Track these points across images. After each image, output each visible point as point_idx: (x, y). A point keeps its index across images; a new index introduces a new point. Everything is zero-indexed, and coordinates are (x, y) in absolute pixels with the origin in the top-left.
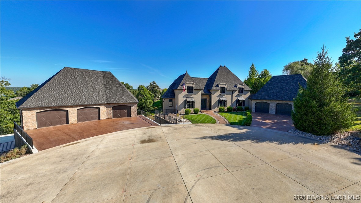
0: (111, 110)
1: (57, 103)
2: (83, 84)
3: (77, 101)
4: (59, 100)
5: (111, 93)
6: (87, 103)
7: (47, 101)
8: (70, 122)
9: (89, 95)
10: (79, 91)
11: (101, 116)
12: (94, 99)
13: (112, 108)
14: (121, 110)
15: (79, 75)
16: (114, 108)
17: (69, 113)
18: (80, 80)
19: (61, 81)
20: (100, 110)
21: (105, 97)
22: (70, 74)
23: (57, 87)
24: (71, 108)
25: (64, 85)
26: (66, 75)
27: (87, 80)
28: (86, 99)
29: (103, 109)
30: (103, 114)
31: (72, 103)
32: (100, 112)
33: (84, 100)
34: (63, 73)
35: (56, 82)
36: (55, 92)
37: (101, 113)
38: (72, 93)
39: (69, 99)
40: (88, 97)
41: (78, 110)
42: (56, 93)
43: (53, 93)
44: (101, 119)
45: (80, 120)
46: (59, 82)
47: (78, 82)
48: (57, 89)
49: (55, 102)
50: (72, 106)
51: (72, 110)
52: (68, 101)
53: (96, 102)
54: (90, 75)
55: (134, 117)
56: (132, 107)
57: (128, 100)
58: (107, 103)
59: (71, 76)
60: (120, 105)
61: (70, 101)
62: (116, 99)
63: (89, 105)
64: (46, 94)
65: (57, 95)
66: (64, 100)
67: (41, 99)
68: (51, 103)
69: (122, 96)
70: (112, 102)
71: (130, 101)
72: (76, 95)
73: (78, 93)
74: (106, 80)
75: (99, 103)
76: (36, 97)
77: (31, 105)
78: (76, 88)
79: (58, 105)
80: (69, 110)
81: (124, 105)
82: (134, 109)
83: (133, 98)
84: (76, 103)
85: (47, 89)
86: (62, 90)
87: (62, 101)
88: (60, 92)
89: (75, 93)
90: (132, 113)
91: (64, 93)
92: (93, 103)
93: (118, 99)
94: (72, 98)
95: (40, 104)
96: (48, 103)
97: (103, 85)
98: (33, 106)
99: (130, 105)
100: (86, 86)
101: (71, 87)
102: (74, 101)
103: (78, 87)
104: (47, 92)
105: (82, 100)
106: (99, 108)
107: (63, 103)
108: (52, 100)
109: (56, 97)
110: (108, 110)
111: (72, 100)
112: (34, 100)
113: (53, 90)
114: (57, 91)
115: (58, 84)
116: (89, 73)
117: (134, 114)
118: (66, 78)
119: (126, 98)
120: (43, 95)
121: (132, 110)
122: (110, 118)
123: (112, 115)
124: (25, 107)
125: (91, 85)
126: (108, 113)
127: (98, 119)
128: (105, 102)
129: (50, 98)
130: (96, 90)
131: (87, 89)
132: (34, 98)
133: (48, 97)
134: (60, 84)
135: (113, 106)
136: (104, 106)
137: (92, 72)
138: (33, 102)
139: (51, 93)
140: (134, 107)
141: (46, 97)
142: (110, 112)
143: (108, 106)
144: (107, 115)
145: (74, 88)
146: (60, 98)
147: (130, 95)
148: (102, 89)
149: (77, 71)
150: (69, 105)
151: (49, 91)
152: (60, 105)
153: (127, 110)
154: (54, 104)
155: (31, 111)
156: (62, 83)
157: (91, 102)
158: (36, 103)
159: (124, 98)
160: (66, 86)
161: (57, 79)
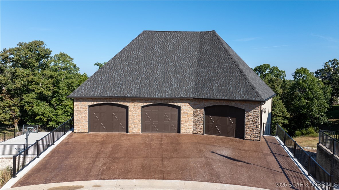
0: (201, 114)
1: (114, 91)
3: (142, 89)
4: (118, 87)
5: (206, 76)
6: (157, 95)
8: (130, 129)
9: (166, 78)
10: (150, 71)
11: (182, 125)
12: (171, 88)
13: (203, 110)
14: (223, 118)
16: (208, 111)
17: (129, 113)
18: (159, 50)
19: (131, 54)
20: (182, 112)
21: (193, 84)
23: (123, 65)
24: (133, 104)
25: (132, 60)
28: (157, 87)
29: (186, 109)
30: (187, 122)
32: (181, 116)
33: (154, 89)
34: (138, 41)
35: (124, 56)
36: (117, 73)
37: (182, 119)
38: (139, 75)
39: (133, 86)
40: (163, 84)
41: (143, 107)
42: (118, 75)
43: (114, 75)
44: (182, 131)
45: (145, 127)
46: (128, 56)
47: (154, 55)
48: (122, 67)
49: (111, 90)
50: (134, 100)
51: (134, 108)
52: (129, 89)
53: (173, 94)
54: (177, 40)
55: (253, 140)
56: (248, 112)
57: (239, 92)
58: (194, 98)
59: (148, 44)
60: (221, 103)
61: (133, 89)
62: (213, 90)
63: (161, 99)
64: (105, 76)
65: (119, 77)
66: (124, 87)
67: (96, 84)
68: (106, 91)
69: (226, 83)
70: (205, 96)
71: (243, 97)
72: (144, 79)
73: (148, 74)
74: (204, 49)
75: (178, 95)
76: (92, 80)
77: (82, 92)
78: (148, 66)
79: (113, 96)
80: (129, 106)
81: (229, 104)
82: (252, 118)
83: (253, 88)
84: (140, 93)
85: (109, 67)
86: (128, 69)
87: (121, 89)
88: (123, 72)
89: (144, 74)
90: (248, 130)
91: (129, 74)
92: (168, 95)
93: (218, 89)
94: (136, 84)
95: (93, 92)
96: (103, 91)
97: (195, 60)
98: (84, 95)
99: (242, 107)
100: (165, 62)
101: (142, 63)
102: (139, 90)
103: (151, 64)
104: (108, 72)
105: (152, 88)
106: (179, 108)
107: (122, 93)
108: (109, 85)
109: (116, 81)
110: (195, 114)
111: (135, 87)
112: (89, 85)
113: (115, 68)
114: (120, 71)
115: (126, 59)
116: (176, 37)
117: (253, 131)
118: (139, 49)
119: (236, 88)
120: (102, 77)
121: (248, 121)
122: (199, 132)
123: (203, 126)
124: (76, 95)
125: (175, 60)
126: (195, 120)
127: (177, 130)
128: (190, 95)
129: (107, 83)
130: (180, 70)
131: (164, 68)
132: (89, 82)
133: (106, 80)
134: (127, 59)
135: (207, 106)
136: (189, 103)
137: (183, 35)
138: (86, 88)
139: (112, 75)
140: (255, 112)
141: (104, 80)
142: (200, 118)
143: (197, 104)
144: (195, 125)
145: (144, 66)
146: (121, 83)
147: (246, 79)
148: (191, 66)
149: (158, 36)
150: (129, 96)
151: (110, 71)
152: (116, 96)
153: (235, 119)
154: (109, 94)
155: (83, 103)
156: (131, 58)
157: (165, 94)
158: (89, 89)
159: (230, 87)
160: (135, 61)
161: (127, 51)
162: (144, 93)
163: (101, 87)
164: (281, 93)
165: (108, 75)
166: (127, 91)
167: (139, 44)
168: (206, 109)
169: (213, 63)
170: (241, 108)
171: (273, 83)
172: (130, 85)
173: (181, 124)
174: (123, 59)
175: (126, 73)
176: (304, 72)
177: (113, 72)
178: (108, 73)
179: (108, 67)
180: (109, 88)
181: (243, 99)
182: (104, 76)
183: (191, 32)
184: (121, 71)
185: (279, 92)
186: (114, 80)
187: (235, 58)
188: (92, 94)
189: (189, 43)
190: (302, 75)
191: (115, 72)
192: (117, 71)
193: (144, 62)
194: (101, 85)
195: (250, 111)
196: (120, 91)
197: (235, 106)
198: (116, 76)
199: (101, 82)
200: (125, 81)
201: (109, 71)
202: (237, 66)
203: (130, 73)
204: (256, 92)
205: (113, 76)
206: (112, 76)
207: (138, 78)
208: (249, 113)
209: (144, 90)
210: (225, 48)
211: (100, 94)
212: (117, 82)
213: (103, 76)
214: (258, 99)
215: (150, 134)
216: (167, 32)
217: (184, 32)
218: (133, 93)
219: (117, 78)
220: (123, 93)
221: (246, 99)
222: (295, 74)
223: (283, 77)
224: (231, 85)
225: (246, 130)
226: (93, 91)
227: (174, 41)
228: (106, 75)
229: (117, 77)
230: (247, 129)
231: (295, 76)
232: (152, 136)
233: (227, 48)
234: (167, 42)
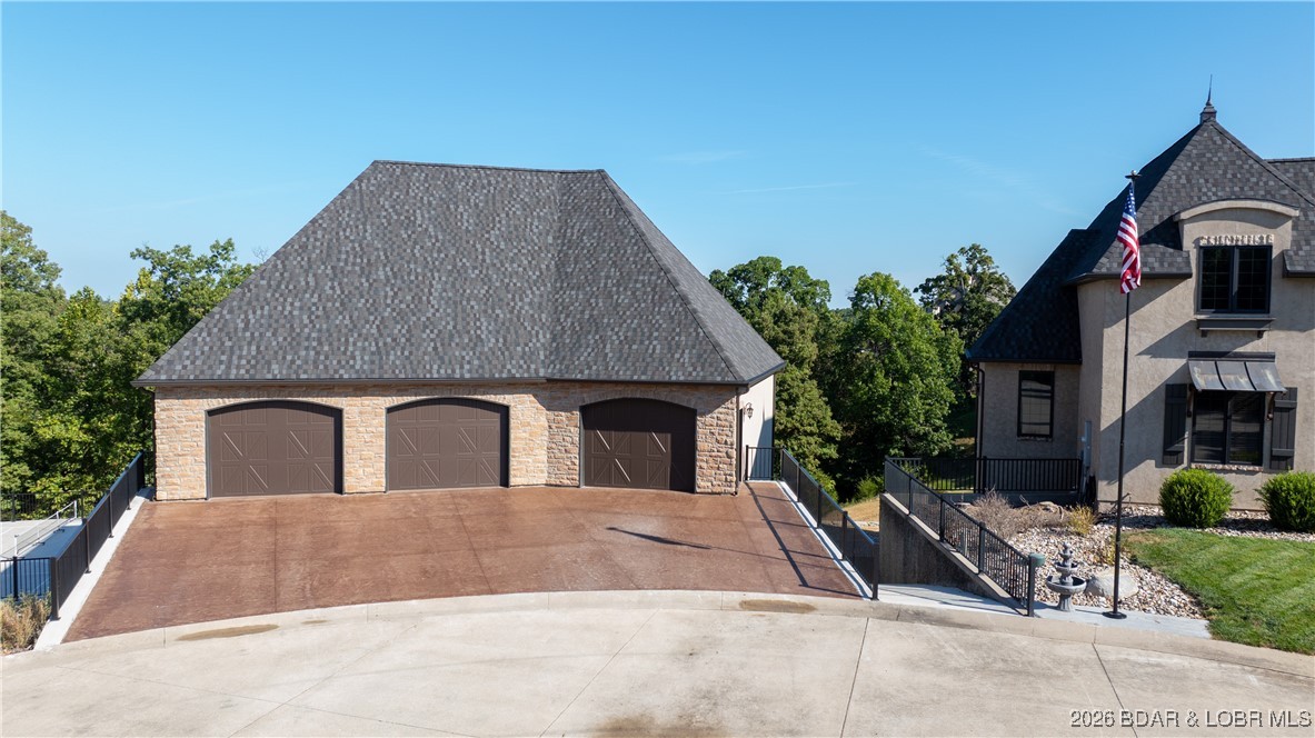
0: (571, 425)
1: (293, 362)
2: (439, 251)
3: (388, 354)
4: (307, 348)
5: (582, 312)
6: (437, 372)
7: (254, 353)
8: (349, 482)
9: (459, 319)
10: (409, 298)
11: (513, 463)
12: (479, 349)
13: (578, 415)
14: (634, 434)
15: (430, 203)
16: (593, 417)
17: (346, 429)
19: (338, 240)
20: (513, 423)
21: (544, 337)
22: (392, 194)
23: (314, 275)
24: (357, 401)
25: (346, 261)
26: (366, 205)
27: (467, 231)
28: (435, 348)
29: (526, 411)
30: (529, 451)
31: (361, 366)
32: (512, 436)
33: (425, 353)
34: (358, 197)
35: (314, 247)
36: (297, 304)
37: (513, 444)
38: (373, 309)
39: (355, 344)
40: (451, 337)
41: (390, 410)
42: (301, 308)
43: (288, 308)
44: (513, 481)
45: (398, 475)
46: (329, 247)
47: (415, 243)
48: (312, 283)
49: (284, 358)
50: (360, 388)
51: (361, 413)
52: (344, 353)
53: (487, 367)
54: (486, 195)
55: (719, 494)
56: (703, 415)
57: (678, 360)
58: (550, 381)
59: (393, 207)
60: (629, 393)
61: (357, 353)
62: (607, 354)
63: (450, 383)
64: (259, 312)
65: (305, 317)
66: (326, 348)
67: (230, 339)
68: (269, 363)
69: (643, 334)
70: (581, 372)
71: (690, 374)
72: (390, 323)
73: (403, 306)
74: (573, 227)
75: (501, 372)
76: (215, 326)
77: (185, 367)
78: (399, 282)
79: (294, 377)
80: (346, 410)
81: (651, 396)
82: (716, 431)
83: (716, 347)
84: (381, 367)
85: (269, 283)
86: (332, 288)
87: (318, 353)
88: (320, 300)
89: (388, 306)
90: (704, 465)
91: (337, 304)
92: (470, 371)
93: (621, 351)
94: (366, 339)
95: (223, 367)
96: (257, 362)
97: (547, 261)
98: (192, 377)
99: (689, 401)
100: (455, 266)
101: (377, 270)
102: (376, 358)
103: (409, 274)
104: (266, 299)
105: (417, 350)
106: (504, 411)
107: (321, 367)
108: (274, 343)
109: (298, 330)
110: (554, 426)
111: (364, 349)
112: (206, 344)
113: (291, 287)
114: (307, 296)
115: (324, 255)
116: (483, 187)
117: (718, 468)
118: (364, 224)
119: (672, 347)
120: (246, 317)
121: (704, 442)
122: (566, 482)
123: (577, 462)
124: (163, 377)
125: (484, 260)
126: (554, 446)
127: (498, 478)
128: (536, 371)
129: (269, 334)
130: (502, 293)
131: (453, 285)
132: (205, 334)
133: (261, 325)
134: (329, 255)
135: (588, 401)
136: (535, 396)
137: (504, 178)
138: (198, 353)
139: (280, 308)
140: (722, 416)
141: (257, 325)
142: (567, 439)
143: (560, 398)
144: (552, 460)
145: (388, 280)
146: (314, 335)
147: (698, 324)
148: (535, 282)
149: (426, 180)
150: (346, 376)
151: (273, 295)
152: (303, 376)
153: (669, 436)
154: (277, 371)
155: (186, 401)
156: (340, 252)
157: (462, 367)
158: (209, 357)
159: (654, 347)
160: (354, 264)
161: (325, 229)
162: (395, 365)
163: (249, 350)
164: (814, 358)
165: (267, 308)
166: (339, 362)
167: (362, 205)
168: (584, 410)
169: (603, 274)
170: (685, 404)
171: (787, 324)
172: (347, 340)
173: (511, 459)
174: (314, 256)
175: (330, 304)
176: (884, 288)
177: (285, 300)
178: (268, 304)
179: (264, 282)
180: (276, 353)
181: (690, 379)
182: (254, 313)
183: (531, 171)
184: (312, 296)
185: (805, 354)
186: (292, 326)
187: (667, 261)
188: (219, 372)
189: (525, 206)
190: (876, 299)
191: (290, 300)
192: (296, 296)
193: (385, 266)
194: (250, 344)
195: (710, 412)
196: (315, 362)
197: (668, 400)
198: (296, 313)
199: (248, 334)
200: (328, 330)
201: (269, 295)
202: (673, 284)
203: (342, 304)
204: (726, 360)
205: (286, 313)
206: (282, 312)
207: (372, 318)
208: (708, 419)
209: (392, 358)
210: (636, 229)
211: (247, 372)
212: (302, 331)
213: (250, 312)
214: (730, 379)
215: (415, 493)
216: (453, 167)
217: (509, 170)
218: (357, 367)
219: (302, 321)
220: (326, 367)
221: (699, 379)
222: (857, 295)
223: (823, 300)
224: (656, 338)
225: (701, 468)
226: (221, 362)
227: (478, 197)
228: (262, 308)
229: (301, 315)
230: (703, 463)
231: (857, 300)
232: (423, 498)
233: (642, 226)
234: (455, 203)
